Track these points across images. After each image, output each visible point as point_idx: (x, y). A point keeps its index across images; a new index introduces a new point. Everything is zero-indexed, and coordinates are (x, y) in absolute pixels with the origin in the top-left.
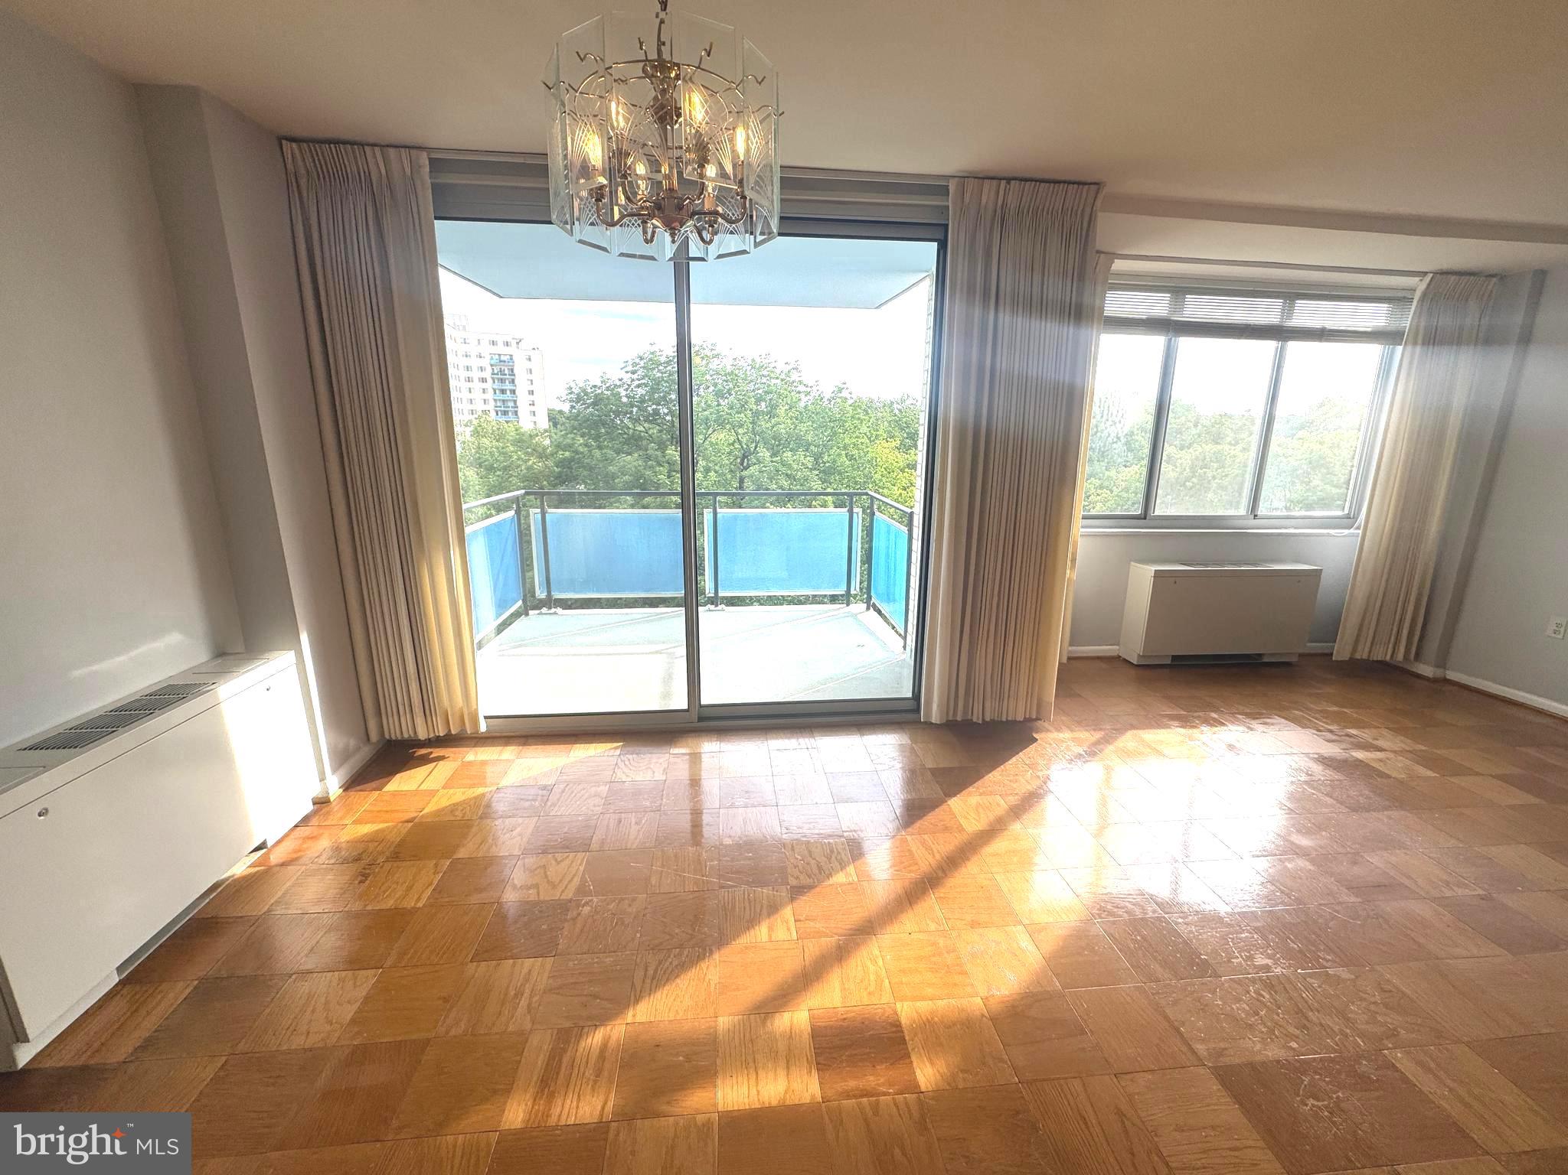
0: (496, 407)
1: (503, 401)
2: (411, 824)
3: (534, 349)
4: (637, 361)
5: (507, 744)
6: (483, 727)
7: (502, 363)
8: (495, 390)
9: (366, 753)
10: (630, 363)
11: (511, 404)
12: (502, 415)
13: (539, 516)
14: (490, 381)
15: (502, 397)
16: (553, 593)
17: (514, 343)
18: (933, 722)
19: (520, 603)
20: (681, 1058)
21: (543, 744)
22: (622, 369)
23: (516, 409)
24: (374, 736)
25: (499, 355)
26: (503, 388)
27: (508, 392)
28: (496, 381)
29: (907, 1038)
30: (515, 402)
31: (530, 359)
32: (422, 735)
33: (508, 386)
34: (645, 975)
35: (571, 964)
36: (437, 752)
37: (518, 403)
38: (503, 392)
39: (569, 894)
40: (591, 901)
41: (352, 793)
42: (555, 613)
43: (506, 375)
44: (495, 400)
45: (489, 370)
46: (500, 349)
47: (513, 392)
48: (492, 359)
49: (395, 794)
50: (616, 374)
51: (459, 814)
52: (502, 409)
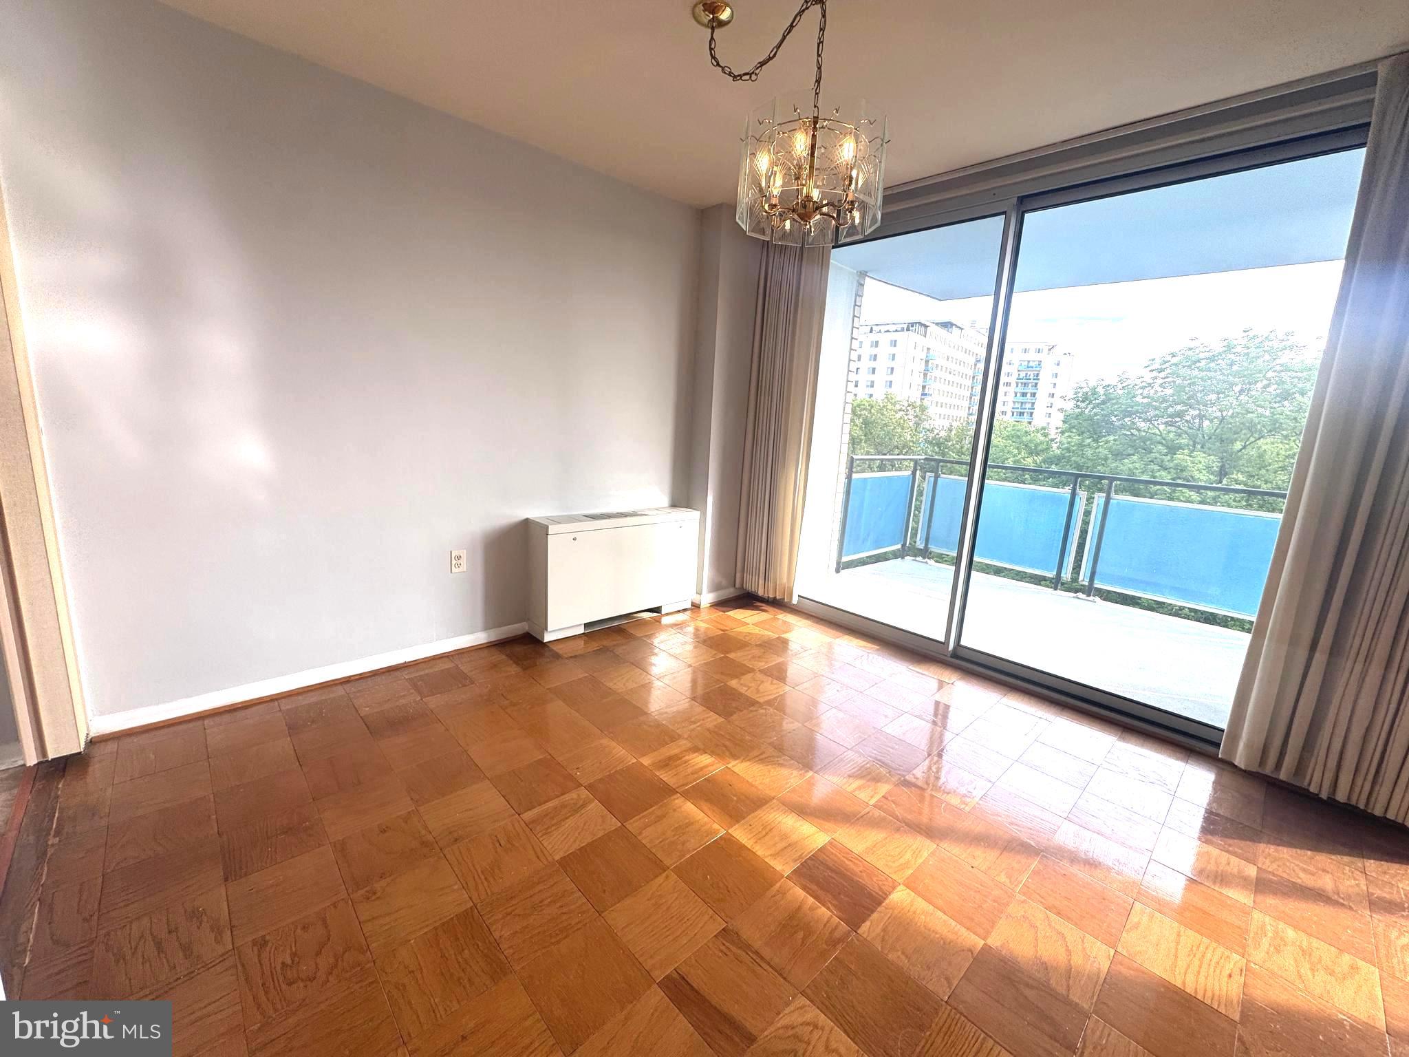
0: (1013, 408)
1: (1022, 403)
2: (722, 632)
3: (1065, 354)
4: (1169, 358)
5: (807, 619)
6: (795, 600)
7: (1030, 369)
8: (1016, 394)
9: (729, 592)
10: (1158, 361)
11: (1028, 406)
12: (1017, 415)
13: (932, 479)
14: (1013, 384)
15: (1024, 399)
16: (929, 546)
17: (1046, 350)
18: (1236, 764)
19: (899, 546)
20: (735, 798)
21: (829, 627)
22: (1146, 367)
23: (1032, 411)
24: (738, 585)
25: (1029, 361)
26: (1025, 391)
27: (1029, 395)
28: (1020, 385)
29: (884, 904)
30: (1033, 404)
31: (1058, 364)
32: (761, 593)
33: (1030, 390)
34: (759, 755)
35: (729, 727)
36: (765, 607)
37: (1035, 406)
38: (1024, 395)
39: (761, 700)
40: (769, 710)
41: (712, 608)
42: (926, 563)
43: (1030, 379)
44: (1014, 402)
45: (1016, 375)
46: (1032, 356)
47: (1034, 395)
48: (1021, 365)
49: (729, 616)
50: (1137, 372)
51: (748, 638)
52: (1019, 410)
